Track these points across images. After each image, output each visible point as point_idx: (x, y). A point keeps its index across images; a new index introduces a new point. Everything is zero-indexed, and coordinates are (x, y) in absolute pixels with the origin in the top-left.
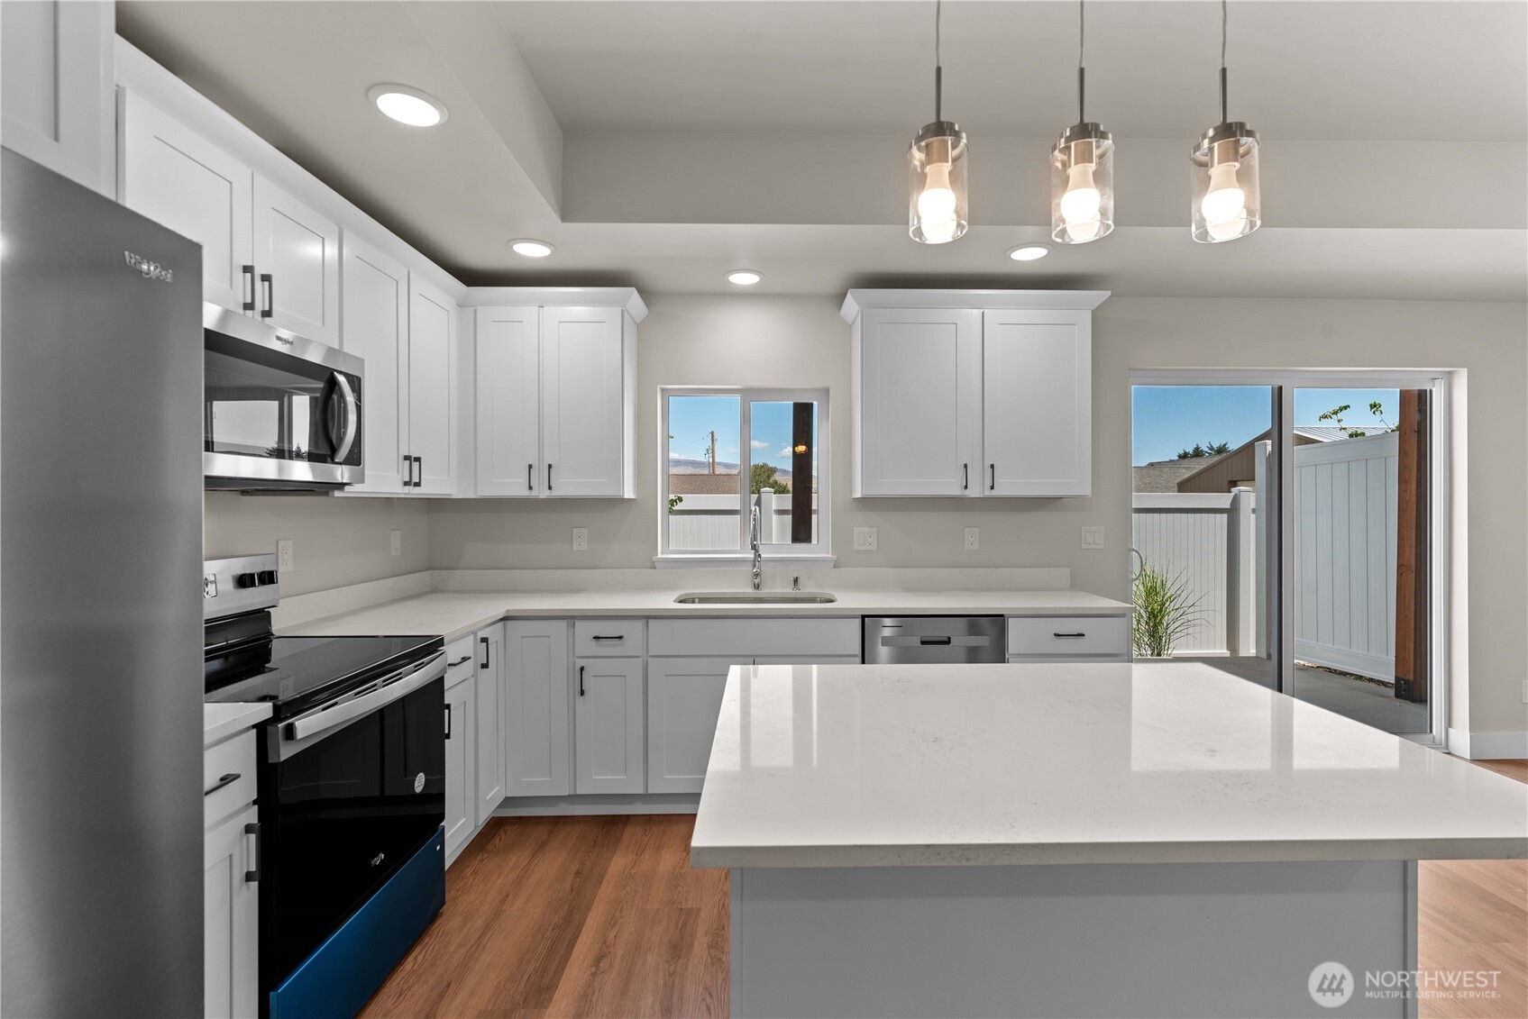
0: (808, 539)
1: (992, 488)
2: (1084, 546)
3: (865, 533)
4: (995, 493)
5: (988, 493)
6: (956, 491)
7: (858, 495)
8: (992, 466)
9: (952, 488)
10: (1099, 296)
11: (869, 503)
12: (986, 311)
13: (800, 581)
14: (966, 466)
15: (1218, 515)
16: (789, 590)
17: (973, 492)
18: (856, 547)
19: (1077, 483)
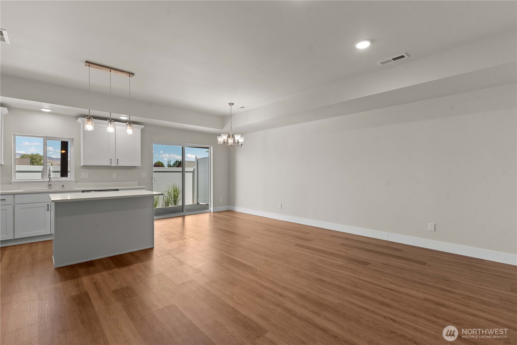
0: (67, 176)
1: (118, 164)
2: (142, 177)
3: (85, 174)
4: (118, 165)
5: (117, 165)
6: (109, 165)
7: (82, 165)
8: (118, 159)
9: (107, 164)
10: (143, 127)
11: (85, 167)
12: (116, 126)
13: (65, 186)
14: (111, 159)
15: (180, 173)
16: (61, 189)
17: (113, 165)
18: (82, 178)
19: (138, 163)
